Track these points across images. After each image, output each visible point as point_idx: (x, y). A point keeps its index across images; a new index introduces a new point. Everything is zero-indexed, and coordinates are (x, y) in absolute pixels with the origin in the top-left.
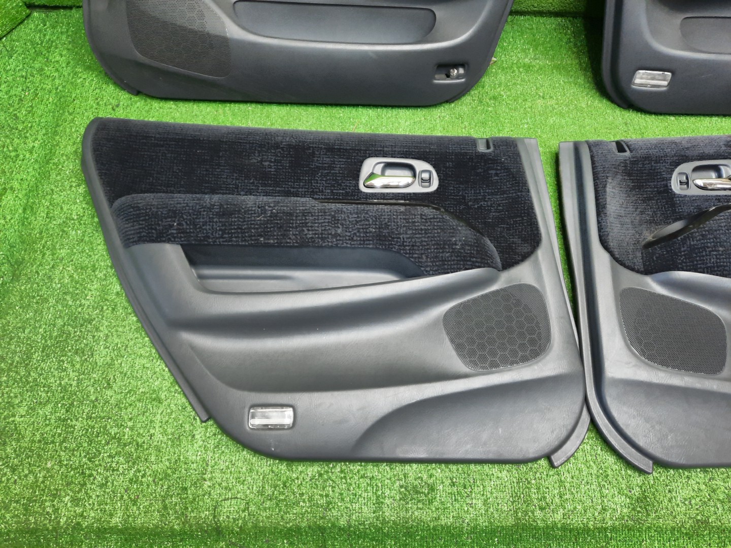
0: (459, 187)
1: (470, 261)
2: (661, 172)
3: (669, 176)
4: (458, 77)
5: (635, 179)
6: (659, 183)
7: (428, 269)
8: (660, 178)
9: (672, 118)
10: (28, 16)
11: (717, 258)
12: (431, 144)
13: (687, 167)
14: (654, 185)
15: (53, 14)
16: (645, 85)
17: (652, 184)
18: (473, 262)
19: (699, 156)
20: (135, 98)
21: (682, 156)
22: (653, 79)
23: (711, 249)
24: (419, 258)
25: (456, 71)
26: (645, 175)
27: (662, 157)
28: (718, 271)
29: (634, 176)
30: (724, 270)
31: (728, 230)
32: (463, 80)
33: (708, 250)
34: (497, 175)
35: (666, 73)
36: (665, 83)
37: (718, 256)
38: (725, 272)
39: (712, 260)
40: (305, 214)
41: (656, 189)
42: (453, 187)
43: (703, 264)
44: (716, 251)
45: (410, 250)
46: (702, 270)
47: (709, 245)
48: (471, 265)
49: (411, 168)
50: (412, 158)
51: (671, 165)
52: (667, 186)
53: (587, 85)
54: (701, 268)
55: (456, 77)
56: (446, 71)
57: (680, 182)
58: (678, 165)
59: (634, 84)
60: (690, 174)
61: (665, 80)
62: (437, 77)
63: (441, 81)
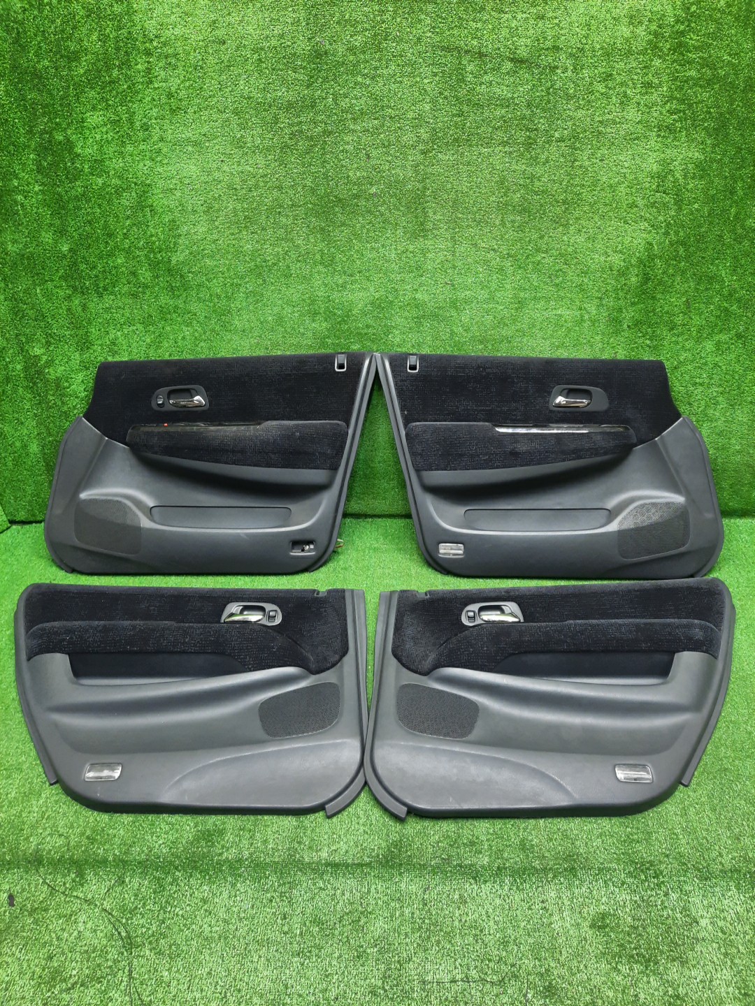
0: (298, 622)
1: (282, 660)
2: (452, 610)
3: (460, 613)
5: (433, 615)
6: (452, 618)
7: (250, 666)
8: (452, 615)
9: (481, 580)
10: (9, 528)
13: (475, 607)
14: (449, 619)
15: (27, 527)
16: (448, 554)
17: (447, 618)
18: (285, 661)
19: (483, 599)
20: (69, 575)
21: (470, 599)
22: (452, 549)
24: (244, 658)
25: (308, 547)
26: (440, 612)
27: (453, 599)
29: (432, 613)
30: (474, 665)
32: (314, 553)
34: (325, 611)
35: (459, 545)
36: (461, 552)
38: (475, 667)
40: (163, 629)
41: (451, 622)
42: (293, 622)
43: (458, 661)
45: (238, 653)
49: (262, 609)
50: (263, 602)
51: (460, 605)
52: (457, 619)
53: (419, 560)
55: (309, 551)
56: (301, 547)
57: (468, 617)
58: (466, 605)
59: (440, 554)
60: (477, 611)
61: (460, 550)
62: (294, 551)
63: (296, 553)
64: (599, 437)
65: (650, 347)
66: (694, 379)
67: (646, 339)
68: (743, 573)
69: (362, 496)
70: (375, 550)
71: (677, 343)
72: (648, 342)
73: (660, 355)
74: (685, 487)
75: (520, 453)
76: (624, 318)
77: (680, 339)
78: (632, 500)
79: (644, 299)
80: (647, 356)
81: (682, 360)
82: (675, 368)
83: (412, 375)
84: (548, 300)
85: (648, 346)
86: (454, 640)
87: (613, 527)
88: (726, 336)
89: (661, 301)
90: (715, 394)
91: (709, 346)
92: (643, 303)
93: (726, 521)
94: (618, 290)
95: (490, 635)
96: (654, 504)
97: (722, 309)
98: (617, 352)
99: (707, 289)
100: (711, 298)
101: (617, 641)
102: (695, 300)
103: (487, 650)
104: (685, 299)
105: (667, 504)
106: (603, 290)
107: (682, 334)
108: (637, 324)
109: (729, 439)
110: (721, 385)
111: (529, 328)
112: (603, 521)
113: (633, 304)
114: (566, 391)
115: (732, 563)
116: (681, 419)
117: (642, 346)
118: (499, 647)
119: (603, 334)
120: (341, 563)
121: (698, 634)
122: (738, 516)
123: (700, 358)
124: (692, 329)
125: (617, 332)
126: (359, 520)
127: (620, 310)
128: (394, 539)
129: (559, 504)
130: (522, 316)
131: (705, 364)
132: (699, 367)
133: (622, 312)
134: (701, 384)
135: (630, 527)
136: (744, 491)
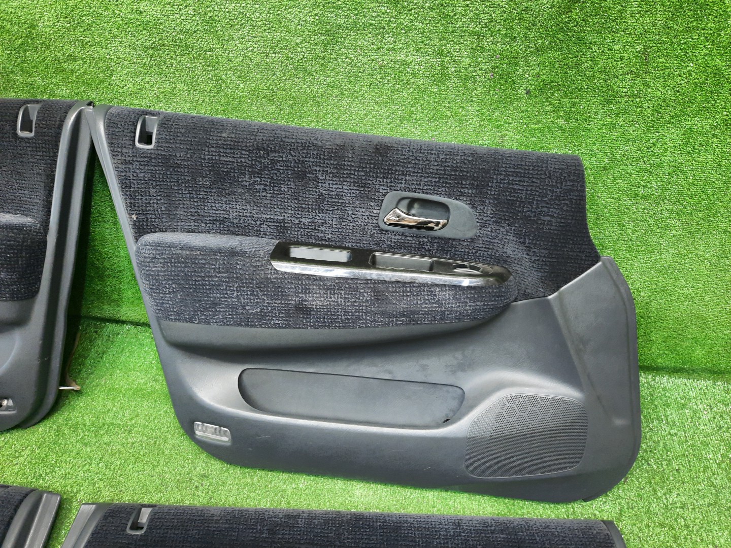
4: (8, 408)
16: (208, 438)
22: (212, 432)
35: (223, 428)
59: (197, 436)
61: (224, 436)
64: (447, 295)
65: (563, 131)
66: (635, 188)
67: (559, 117)
71: (614, 126)
72: (561, 122)
73: (580, 145)
74: (588, 376)
75: (311, 310)
76: (521, 77)
77: (621, 121)
79: (561, 41)
80: (556, 148)
81: (618, 156)
82: (605, 168)
83: (143, 154)
84: (380, 31)
85: (561, 129)
87: (460, 428)
88: (705, 122)
89: (595, 48)
90: (666, 214)
91: (673, 135)
92: (560, 49)
94: (514, 20)
97: (709, 70)
98: (505, 135)
99: (688, 30)
100: (695, 47)
102: (659, 50)
104: (640, 48)
105: (555, 401)
106: (485, 18)
107: (626, 111)
108: (545, 88)
109: (677, 279)
110: (679, 201)
111: (350, 82)
112: (454, 404)
113: (539, 51)
114: (406, 202)
116: (600, 263)
117: (548, 128)
119: (481, 102)
123: (652, 155)
124: (645, 105)
125: (506, 101)
127: (514, 60)
130: (336, 59)
131: (660, 165)
132: (647, 171)
133: (517, 64)
134: (645, 198)
135: (488, 435)
136: (684, 347)
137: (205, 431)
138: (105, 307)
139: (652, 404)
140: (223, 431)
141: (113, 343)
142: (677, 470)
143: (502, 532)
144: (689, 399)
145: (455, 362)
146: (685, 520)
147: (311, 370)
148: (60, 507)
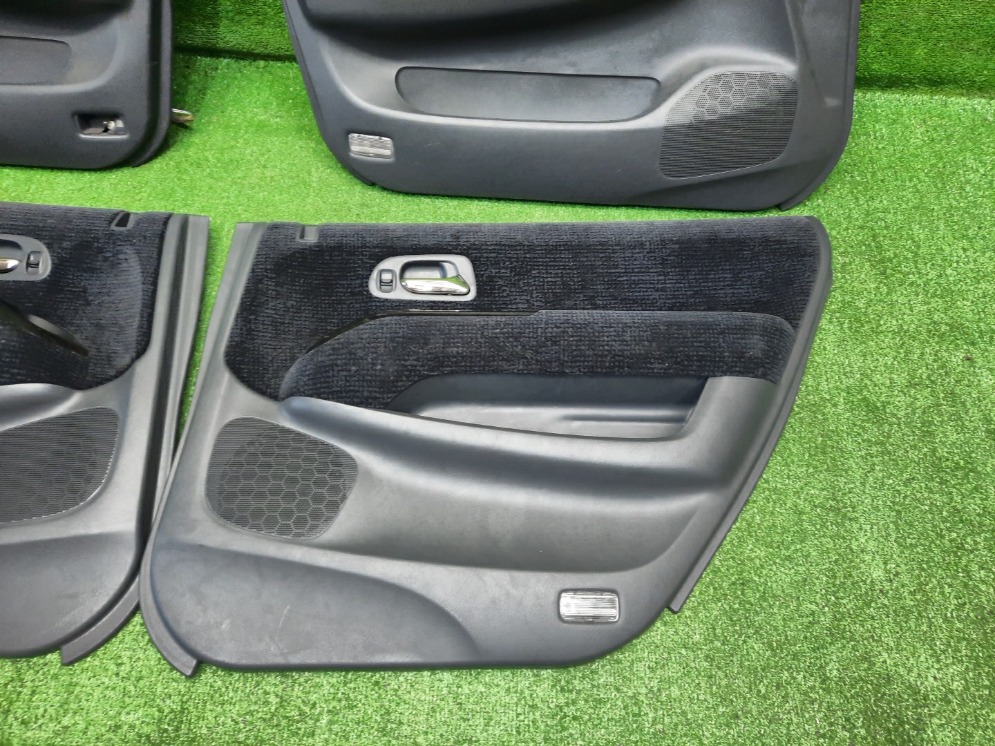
0: (81, 276)
1: (8, 372)
2: (354, 267)
3: (368, 273)
4: (117, 132)
5: (320, 276)
6: (354, 282)
8: (354, 276)
11: (347, 381)
12: (51, 217)
13: (395, 263)
14: (347, 284)
16: (367, 154)
17: (345, 282)
19: (412, 248)
21: (388, 247)
22: (371, 146)
23: (340, 368)
25: (113, 124)
26: (334, 270)
27: (358, 247)
28: (346, 397)
29: (319, 271)
30: (354, 397)
31: (368, 343)
32: (124, 136)
33: (336, 368)
35: (383, 138)
36: (388, 152)
37: (348, 378)
38: (355, 400)
39: (340, 383)
41: (349, 290)
42: (74, 276)
43: (328, 387)
44: (346, 370)
46: (325, 396)
47: (339, 362)
48: (9, 378)
49: (18, 248)
50: (19, 235)
51: (370, 259)
52: (361, 285)
54: (324, 393)
55: (116, 132)
56: (100, 125)
57: (381, 281)
58: (380, 259)
59: (353, 152)
60: (398, 271)
61: (385, 148)
62: (86, 132)
63: (92, 135)
68: (862, 200)
69: (237, 18)
70: (261, 127)
74: (804, 44)
78: (702, 66)
86: (327, 347)
93: (859, 96)
95: (392, 340)
96: (739, 77)
101: (614, 357)
103: (381, 370)
105: (764, 77)
112: (646, 102)
115: (848, 179)
118: (404, 366)
120: (191, 152)
121: (756, 346)
122: (880, 86)
126: (242, 63)
128: (295, 106)
129: (574, 65)
135: (688, 122)
136: (905, 43)
137: (363, 147)
138: (197, 28)
139: (860, 121)
140: (385, 141)
141: (213, 78)
142: (882, 181)
143: (698, 226)
144: (902, 115)
145: (651, 45)
146: (886, 222)
147: (480, 67)
148: (210, 238)
